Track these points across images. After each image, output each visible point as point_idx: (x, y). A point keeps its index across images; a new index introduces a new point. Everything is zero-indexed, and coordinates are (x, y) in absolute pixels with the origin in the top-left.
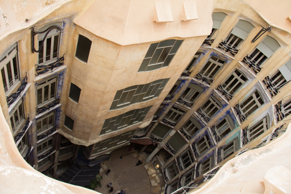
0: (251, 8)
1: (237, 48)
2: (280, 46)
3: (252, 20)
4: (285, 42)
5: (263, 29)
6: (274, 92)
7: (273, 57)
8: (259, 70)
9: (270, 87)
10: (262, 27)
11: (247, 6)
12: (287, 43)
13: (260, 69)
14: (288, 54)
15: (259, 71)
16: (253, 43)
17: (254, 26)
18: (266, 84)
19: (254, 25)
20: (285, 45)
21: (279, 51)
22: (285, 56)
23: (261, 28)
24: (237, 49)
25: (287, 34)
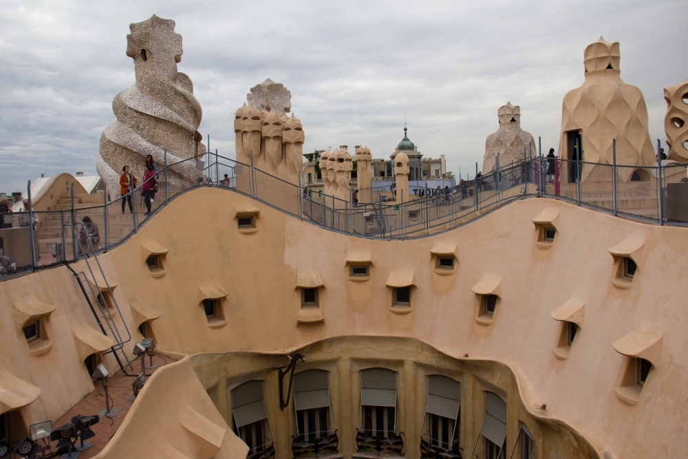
0: (237, 354)
1: (267, 444)
2: (327, 372)
3: (253, 374)
4: (329, 358)
5: (280, 371)
6: (395, 444)
7: (335, 397)
8: (335, 438)
9: (382, 444)
10: (277, 369)
11: (228, 357)
12: (335, 356)
13: (335, 435)
14: (351, 371)
15: (336, 440)
16: (285, 409)
17: (261, 381)
18: (368, 447)
19: (260, 379)
20: (334, 362)
21: (333, 381)
22: (351, 377)
23: (276, 373)
24: (267, 447)
25: (322, 345)
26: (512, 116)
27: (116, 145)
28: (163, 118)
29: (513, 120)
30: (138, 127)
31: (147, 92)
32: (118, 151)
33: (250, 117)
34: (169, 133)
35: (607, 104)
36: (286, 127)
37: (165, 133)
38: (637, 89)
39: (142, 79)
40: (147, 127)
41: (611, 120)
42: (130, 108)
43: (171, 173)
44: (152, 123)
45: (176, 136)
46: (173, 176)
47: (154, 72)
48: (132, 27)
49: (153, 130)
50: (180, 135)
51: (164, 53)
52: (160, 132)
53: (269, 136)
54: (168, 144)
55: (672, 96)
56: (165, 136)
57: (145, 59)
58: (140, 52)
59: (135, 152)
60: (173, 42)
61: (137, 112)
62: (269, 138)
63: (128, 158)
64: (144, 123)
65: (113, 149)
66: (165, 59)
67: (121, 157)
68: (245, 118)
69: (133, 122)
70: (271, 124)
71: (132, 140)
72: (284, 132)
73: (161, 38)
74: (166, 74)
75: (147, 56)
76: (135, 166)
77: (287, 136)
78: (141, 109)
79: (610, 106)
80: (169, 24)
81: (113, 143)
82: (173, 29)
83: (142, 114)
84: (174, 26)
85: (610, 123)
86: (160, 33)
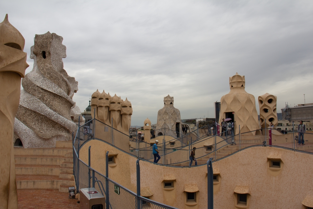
26: (171, 101)
27: (26, 109)
28: (59, 95)
29: (171, 103)
30: (43, 99)
31: (48, 78)
32: (28, 113)
33: (104, 98)
34: (61, 104)
35: (245, 102)
36: (123, 105)
37: (59, 104)
38: (253, 96)
39: (43, 69)
40: (49, 100)
41: (247, 108)
42: (37, 86)
43: (64, 129)
44: (52, 97)
45: (64, 106)
46: (64, 131)
47: (51, 66)
48: (37, 36)
49: (52, 102)
50: (66, 106)
51: (56, 55)
52: (56, 103)
53: (115, 109)
54: (61, 111)
55: (264, 100)
56: (59, 106)
57: (45, 57)
58: (41, 52)
59: (43, 115)
60: (61, 50)
61: (42, 89)
62: (114, 110)
63: (35, 118)
64: (47, 96)
65: (24, 112)
66: (56, 59)
67: (30, 117)
68: (101, 99)
69: (40, 96)
70: (116, 103)
71: (41, 107)
72: (123, 108)
73: (55, 46)
74: (56, 68)
75: (46, 56)
76: (40, 124)
77: (124, 110)
78: (45, 88)
79: (246, 103)
80: (60, 39)
81: (24, 107)
82: (61, 42)
83: (46, 91)
84: (62, 40)
85: (247, 110)
86: (55, 43)
